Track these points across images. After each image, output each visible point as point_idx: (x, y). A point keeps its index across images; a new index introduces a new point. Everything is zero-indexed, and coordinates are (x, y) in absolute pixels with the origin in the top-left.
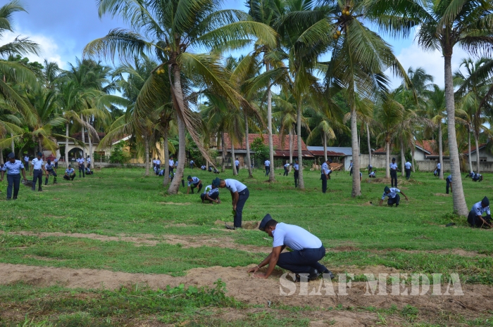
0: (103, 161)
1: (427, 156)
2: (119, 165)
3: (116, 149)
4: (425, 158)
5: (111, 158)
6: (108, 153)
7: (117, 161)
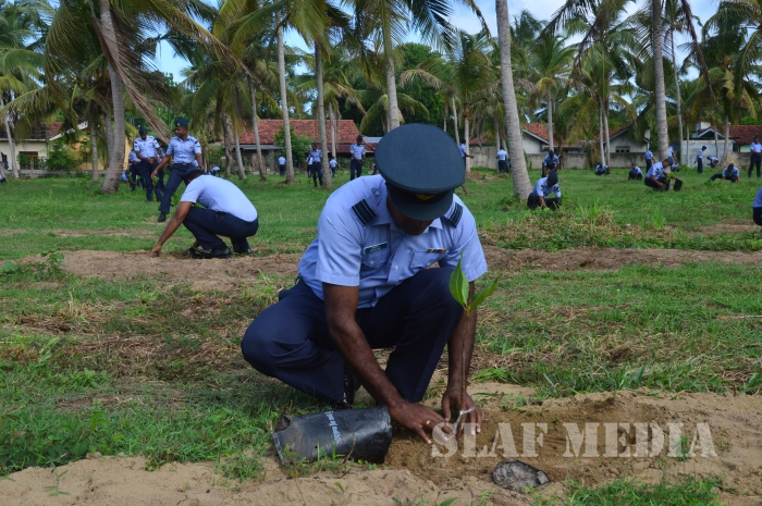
0: (36, 167)
1: (544, 146)
2: (64, 173)
3: (56, 148)
4: (542, 150)
5: (48, 161)
6: (43, 153)
7: (59, 167)
